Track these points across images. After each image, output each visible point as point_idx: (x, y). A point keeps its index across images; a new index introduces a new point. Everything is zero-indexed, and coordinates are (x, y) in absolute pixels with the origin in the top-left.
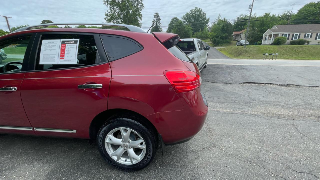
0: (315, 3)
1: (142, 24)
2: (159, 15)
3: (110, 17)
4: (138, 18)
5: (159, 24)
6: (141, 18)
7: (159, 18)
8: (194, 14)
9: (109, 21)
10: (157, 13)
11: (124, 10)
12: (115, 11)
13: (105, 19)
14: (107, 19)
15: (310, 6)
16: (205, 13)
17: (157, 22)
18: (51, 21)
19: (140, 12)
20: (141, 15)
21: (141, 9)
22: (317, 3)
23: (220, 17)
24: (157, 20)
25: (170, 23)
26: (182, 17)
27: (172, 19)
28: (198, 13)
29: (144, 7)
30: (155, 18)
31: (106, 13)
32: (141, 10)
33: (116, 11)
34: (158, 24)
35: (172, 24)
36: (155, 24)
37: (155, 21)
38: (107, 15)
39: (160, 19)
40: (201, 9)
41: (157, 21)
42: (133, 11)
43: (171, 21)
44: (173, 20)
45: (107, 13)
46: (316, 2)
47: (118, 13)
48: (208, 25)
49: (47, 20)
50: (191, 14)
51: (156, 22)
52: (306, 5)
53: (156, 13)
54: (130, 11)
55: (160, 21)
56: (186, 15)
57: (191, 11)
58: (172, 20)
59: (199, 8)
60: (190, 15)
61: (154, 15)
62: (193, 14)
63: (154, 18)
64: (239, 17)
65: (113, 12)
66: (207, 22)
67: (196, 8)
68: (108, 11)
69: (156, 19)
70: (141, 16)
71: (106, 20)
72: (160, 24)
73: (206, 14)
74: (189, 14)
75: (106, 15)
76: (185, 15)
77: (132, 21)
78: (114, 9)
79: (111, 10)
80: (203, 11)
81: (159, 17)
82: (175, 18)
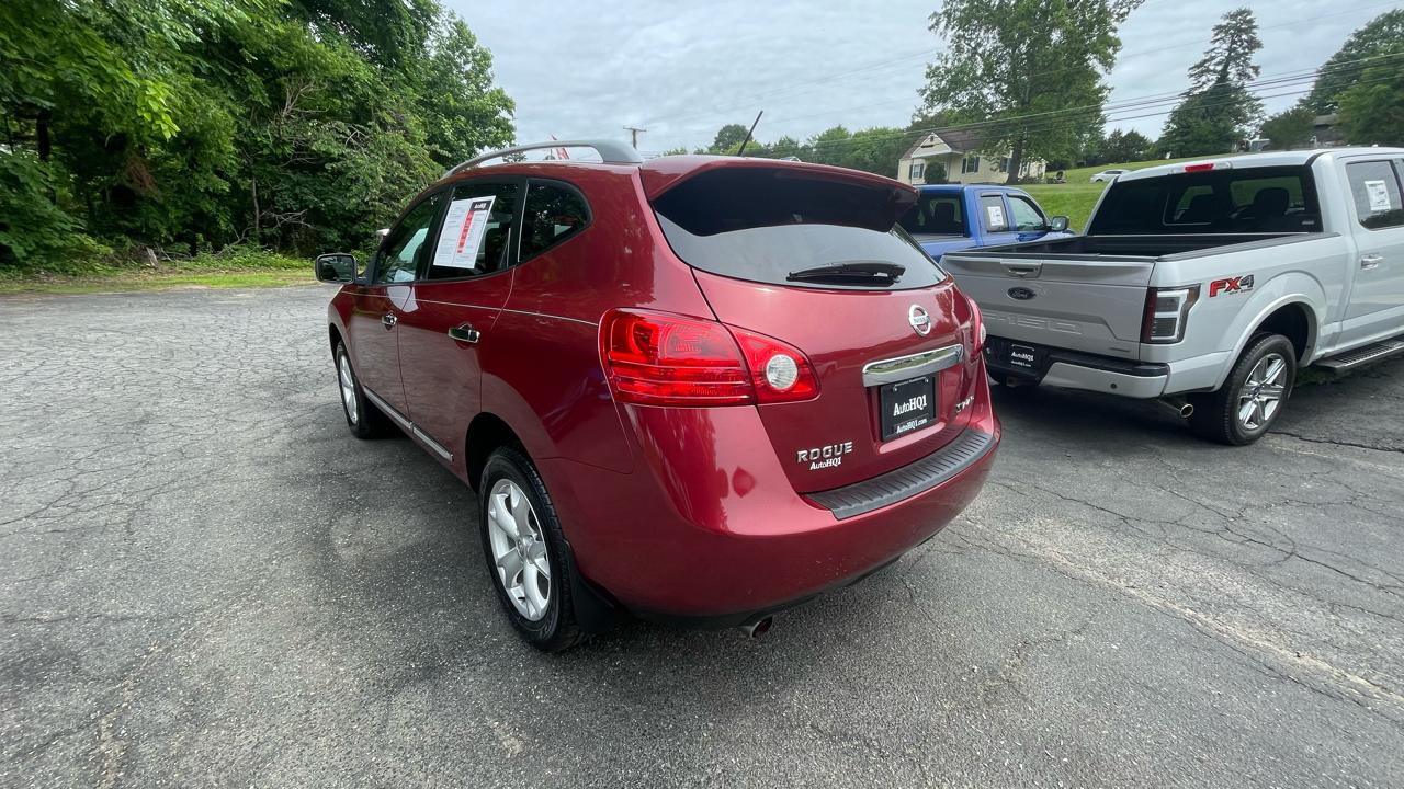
2: (1250, 22)
3: (944, 82)
4: (1094, 63)
5: (1241, 74)
7: (1251, 40)
9: (938, 97)
10: (1240, 13)
11: (1023, 36)
12: (974, 51)
13: (923, 92)
17: (1226, 67)
19: (1115, 30)
20: (1116, 44)
21: (1123, 10)
24: (1231, 50)
27: (1363, 28)
30: (1217, 44)
31: (930, 66)
32: (1123, 15)
33: (981, 50)
34: (1231, 76)
36: (1215, 77)
37: (1213, 58)
38: (932, 73)
39: (1254, 44)
41: (1229, 61)
42: (1069, 33)
44: (1366, 32)
45: (937, 63)
47: (987, 57)
51: (1218, 64)
53: (1234, 10)
54: (1055, 35)
55: (1256, 57)
58: (1359, 35)
61: (1218, 27)
63: (1214, 41)
65: (965, 56)
68: (940, 56)
69: (1226, 46)
70: (1111, 49)
71: (925, 96)
72: (1249, 71)
75: (928, 75)
78: (971, 40)
79: (959, 50)
81: (1249, 30)
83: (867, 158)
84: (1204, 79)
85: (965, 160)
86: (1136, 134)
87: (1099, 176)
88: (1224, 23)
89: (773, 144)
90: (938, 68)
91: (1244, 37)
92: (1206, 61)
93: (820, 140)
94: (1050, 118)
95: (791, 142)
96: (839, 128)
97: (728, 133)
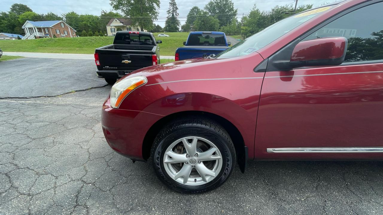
1: (159, 13)
2: (175, 3)
3: (117, 3)
4: (155, 5)
5: (176, 15)
6: (158, 5)
7: (176, 7)
9: (116, 7)
13: (112, 4)
14: (113, 5)
16: (232, 2)
23: (255, 8)
24: (173, 9)
25: (189, 14)
26: (205, 6)
27: (192, 9)
30: (171, 7)
34: (174, 15)
35: (192, 14)
36: (171, 14)
37: (170, 10)
39: (177, 8)
41: (173, 11)
43: (190, 12)
44: (192, 10)
48: (236, 17)
50: (215, 3)
51: (171, 11)
55: (178, 11)
56: (209, 4)
60: (215, 4)
61: (170, 3)
62: (217, 3)
63: (170, 6)
64: (274, 8)
66: (235, 14)
69: (172, 8)
70: (158, 3)
72: (177, 14)
73: (233, 4)
74: (214, 3)
76: (207, 3)
77: (148, 9)
81: (175, 5)
82: (196, 8)
83: (89, 24)
84: (170, 14)
85: (127, 28)
86: (159, 26)
87: (160, 35)
88: (171, 2)
89: (45, 15)
91: (175, 6)
92: (169, 10)
93: (66, 15)
94: (149, 19)
96: (73, 12)
97: (17, 7)
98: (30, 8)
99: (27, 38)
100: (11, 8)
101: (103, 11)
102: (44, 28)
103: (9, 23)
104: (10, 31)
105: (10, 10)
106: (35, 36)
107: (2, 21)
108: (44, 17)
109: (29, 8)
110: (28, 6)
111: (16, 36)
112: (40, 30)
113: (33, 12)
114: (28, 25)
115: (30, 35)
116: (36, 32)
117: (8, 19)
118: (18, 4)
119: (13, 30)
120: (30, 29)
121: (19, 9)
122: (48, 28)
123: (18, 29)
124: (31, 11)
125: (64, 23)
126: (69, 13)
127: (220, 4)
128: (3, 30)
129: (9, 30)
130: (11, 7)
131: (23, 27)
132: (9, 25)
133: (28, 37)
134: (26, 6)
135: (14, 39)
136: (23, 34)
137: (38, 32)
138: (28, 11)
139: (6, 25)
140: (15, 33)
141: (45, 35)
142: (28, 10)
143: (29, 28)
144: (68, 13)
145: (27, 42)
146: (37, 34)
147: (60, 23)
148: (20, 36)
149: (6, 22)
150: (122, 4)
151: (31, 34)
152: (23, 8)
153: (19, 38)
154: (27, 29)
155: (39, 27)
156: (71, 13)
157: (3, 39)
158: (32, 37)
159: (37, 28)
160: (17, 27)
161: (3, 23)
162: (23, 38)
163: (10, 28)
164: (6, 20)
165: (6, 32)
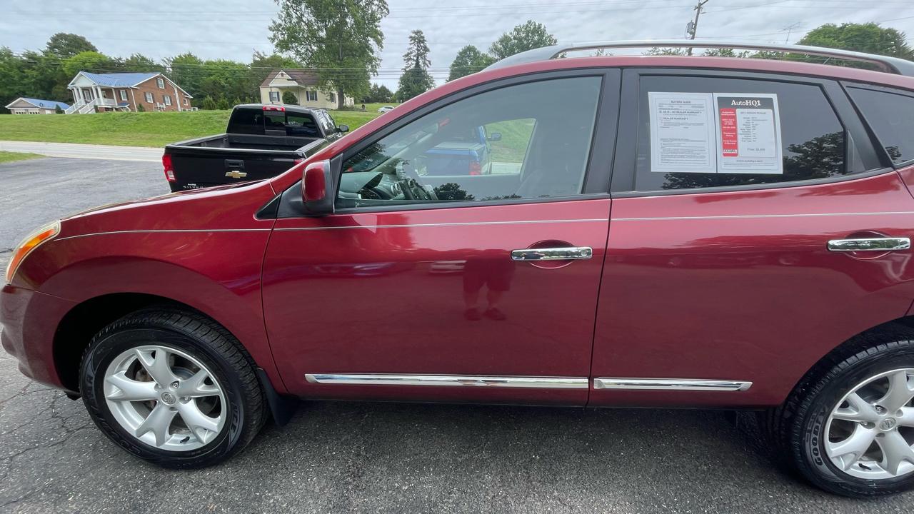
0: (835, 26)
1: (381, 60)
2: (423, 37)
3: (286, 36)
4: (371, 41)
5: (424, 63)
6: (379, 43)
7: (425, 47)
8: (525, 38)
9: (284, 46)
10: (418, 32)
11: (330, 17)
12: (300, 19)
13: (273, 40)
14: (276, 41)
15: (826, 34)
16: (553, 37)
17: (418, 58)
18: (82, 37)
19: (378, 26)
20: (381, 35)
21: (379, 16)
22: (841, 28)
24: (418, 50)
25: (455, 62)
26: (491, 46)
27: (461, 51)
28: (536, 38)
29: (388, 12)
30: (412, 46)
31: (274, 22)
32: (380, 19)
33: (304, 19)
34: (420, 63)
35: (461, 64)
36: (414, 62)
37: (411, 53)
38: (277, 28)
39: (426, 50)
40: (542, 28)
41: (418, 55)
42: (357, 22)
43: (458, 57)
44: (462, 53)
45: (279, 21)
46: (839, 25)
47: (309, 24)
49: (67, 34)
50: (515, 38)
51: (414, 56)
52: (815, 31)
53: (416, 30)
54: (349, 20)
55: (428, 55)
56: (501, 41)
57: (515, 30)
58: (460, 53)
59: (537, 24)
60: (513, 41)
61: (411, 37)
62: (520, 40)
63: (411, 44)
65: (294, 20)
67: (529, 22)
68: (280, 17)
69: (416, 48)
70: (379, 37)
71: (275, 43)
72: (427, 62)
73: (556, 41)
74: (511, 40)
75: (273, 29)
76: (497, 40)
77: (355, 50)
78: (297, 10)
79: (289, 15)
80: (548, 32)
81: (424, 41)
82: (470, 49)
83: (223, 82)
84: (410, 63)
85: (307, 92)
87: (383, 109)
88: (413, 35)
89: (124, 59)
90: (280, 25)
91: (422, 44)
92: (409, 54)
93: (174, 62)
95: (143, 59)
96: (190, 55)
97: (64, 41)
98: (93, 44)
99: (77, 112)
100: (49, 44)
101: (258, 53)
102: (118, 90)
103: (43, 77)
104: (42, 94)
105: (45, 48)
106: (96, 107)
107: (26, 71)
108: (123, 64)
109: (89, 43)
110: (88, 40)
111: (53, 104)
112: (108, 92)
113: (99, 52)
114: (83, 81)
115: (84, 103)
116: (98, 97)
117: (40, 68)
118: (64, 34)
119: (49, 92)
120: (86, 90)
121: (68, 45)
122: (127, 90)
123: (59, 89)
124: (94, 50)
125: (164, 79)
126: (180, 56)
127: (525, 42)
128: (27, 92)
129: (39, 92)
130: (50, 41)
131: (70, 86)
132: (41, 80)
133: (80, 109)
134: (82, 39)
135: (48, 112)
136: (70, 101)
137: (105, 97)
138: (87, 50)
139: (33, 80)
140: (52, 99)
141: (119, 105)
142: (88, 47)
143: (83, 89)
144: (177, 57)
145: (73, 120)
146: (100, 102)
147: (156, 78)
148: (61, 105)
149: (34, 73)
150: (296, 39)
151: (86, 102)
152: (77, 44)
153: (59, 111)
154: (78, 89)
155: (107, 86)
156: (185, 56)
157: (24, 111)
158: (88, 109)
159: (102, 90)
160: (57, 86)
161: (27, 77)
162: (69, 110)
163: (42, 88)
164: (34, 69)
165: (31, 97)
